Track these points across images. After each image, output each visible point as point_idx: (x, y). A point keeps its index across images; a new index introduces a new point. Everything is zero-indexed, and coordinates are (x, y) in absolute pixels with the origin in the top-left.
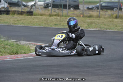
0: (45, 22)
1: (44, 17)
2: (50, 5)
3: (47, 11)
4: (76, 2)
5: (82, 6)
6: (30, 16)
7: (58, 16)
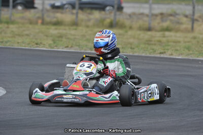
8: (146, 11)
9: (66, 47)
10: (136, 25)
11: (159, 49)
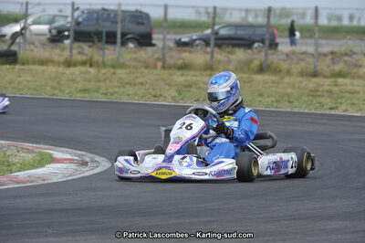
0: (54, 84)
1: (51, 69)
2: (66, 33)
3: (58, 51)
4: (143, 24)
5: (161, 36)
6: (8, 66)
7: (91, 66)
8: (311, 49)
9: (196, 101)
10: (296, 68)
11: (328, 102)
